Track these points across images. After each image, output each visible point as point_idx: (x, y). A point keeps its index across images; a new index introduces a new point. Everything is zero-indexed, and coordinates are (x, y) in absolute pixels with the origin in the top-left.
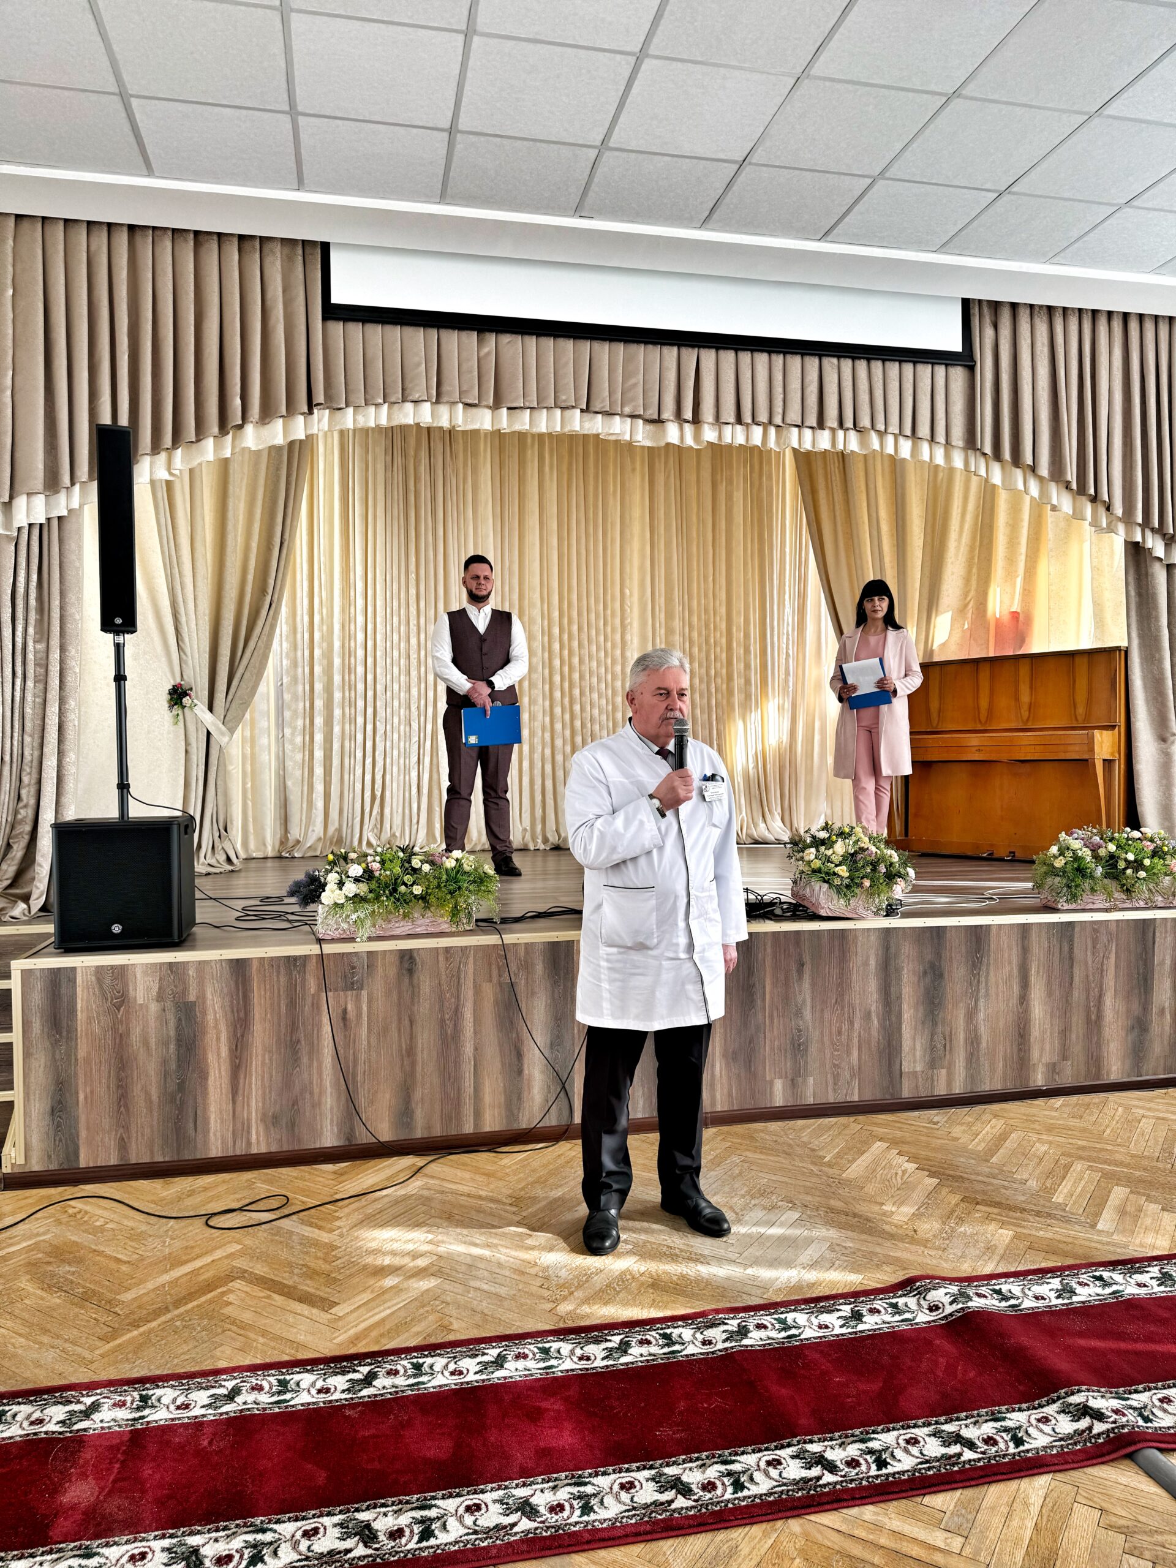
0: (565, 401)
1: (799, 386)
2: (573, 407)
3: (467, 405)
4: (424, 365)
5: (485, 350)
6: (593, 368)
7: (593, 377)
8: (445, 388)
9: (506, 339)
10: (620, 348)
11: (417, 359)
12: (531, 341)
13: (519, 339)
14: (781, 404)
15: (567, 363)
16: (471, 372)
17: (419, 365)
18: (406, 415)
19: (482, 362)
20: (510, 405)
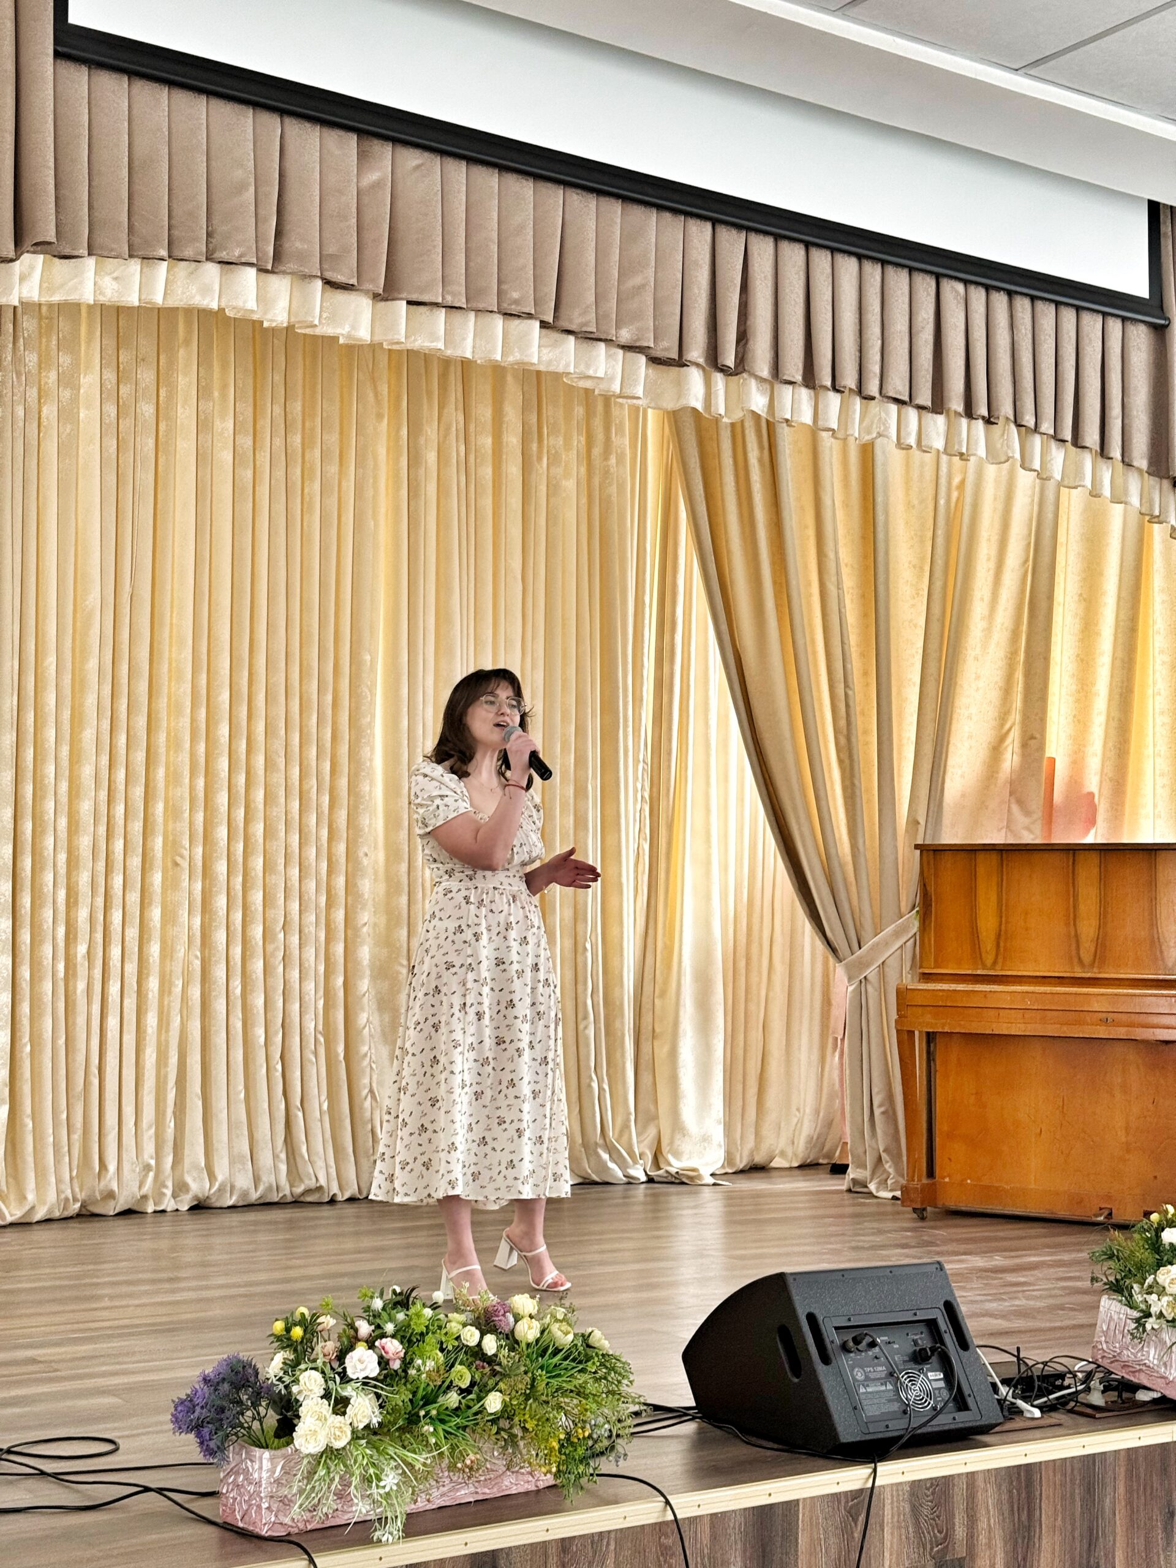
0: (516, 302)
1: (906, 328)
2: (530, 316)
3: (329, 283)
4: (252, 189)
5: (372, 177)
6: (568, 245)
7: (569, 262)
8: (294, 244)
9: (412, 158)
10: (615, 209)
11: (239, 174)
12: (458, 171)
13: (434, 163)
14: (878, 357)
15: (521, 227)
16: (345, 218)
17: (241, 188)
18: (205, 290)
19: (366, 200)
20: (414, 297)
